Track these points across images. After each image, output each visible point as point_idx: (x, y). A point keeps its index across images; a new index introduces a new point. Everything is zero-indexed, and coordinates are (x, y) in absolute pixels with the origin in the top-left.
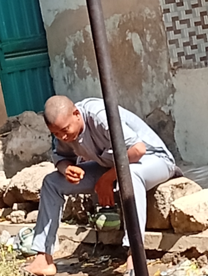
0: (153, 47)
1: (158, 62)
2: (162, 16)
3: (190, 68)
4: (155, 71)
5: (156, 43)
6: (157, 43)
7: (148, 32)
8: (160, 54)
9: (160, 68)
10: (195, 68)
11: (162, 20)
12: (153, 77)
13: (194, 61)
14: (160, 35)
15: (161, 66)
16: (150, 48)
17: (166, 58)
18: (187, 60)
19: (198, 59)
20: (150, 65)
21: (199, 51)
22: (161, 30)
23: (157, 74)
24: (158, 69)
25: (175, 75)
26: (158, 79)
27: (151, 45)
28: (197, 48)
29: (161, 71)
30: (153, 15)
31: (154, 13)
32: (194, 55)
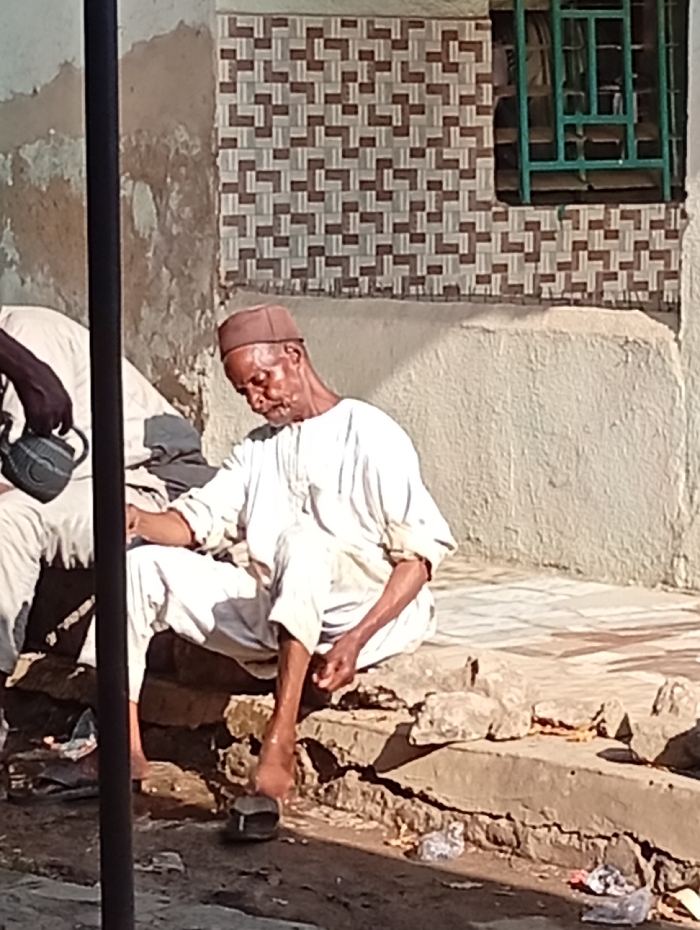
0: (183, 225)
1: (189, 263)
2: (217, 155)
3: (265, 290)
4: (178, 283)
5: (191, 215)
6: (195, 216)
7: (177, 187)
8: (198, 244)
9: (190, 279)
10: (278, 293)
11: (214, 163)
12: (171, 298)
13: (277, 275)
14: (205, 199)
15: (194, 275)
16: (174, 226)
17: (210, 258)
18: (260, 271)
19: (286, 273)
20: (167, 268)
21: (291, 252)
22: (208, 187)
23: (182, 294)
24: (186, 279)
25: (227, 302)
26: (183, 306)
27: (177, 219)
28: (287, 245)
29: (193, 286)
30: (195, 146)
31: (198, 142)
32: (278, 260)
